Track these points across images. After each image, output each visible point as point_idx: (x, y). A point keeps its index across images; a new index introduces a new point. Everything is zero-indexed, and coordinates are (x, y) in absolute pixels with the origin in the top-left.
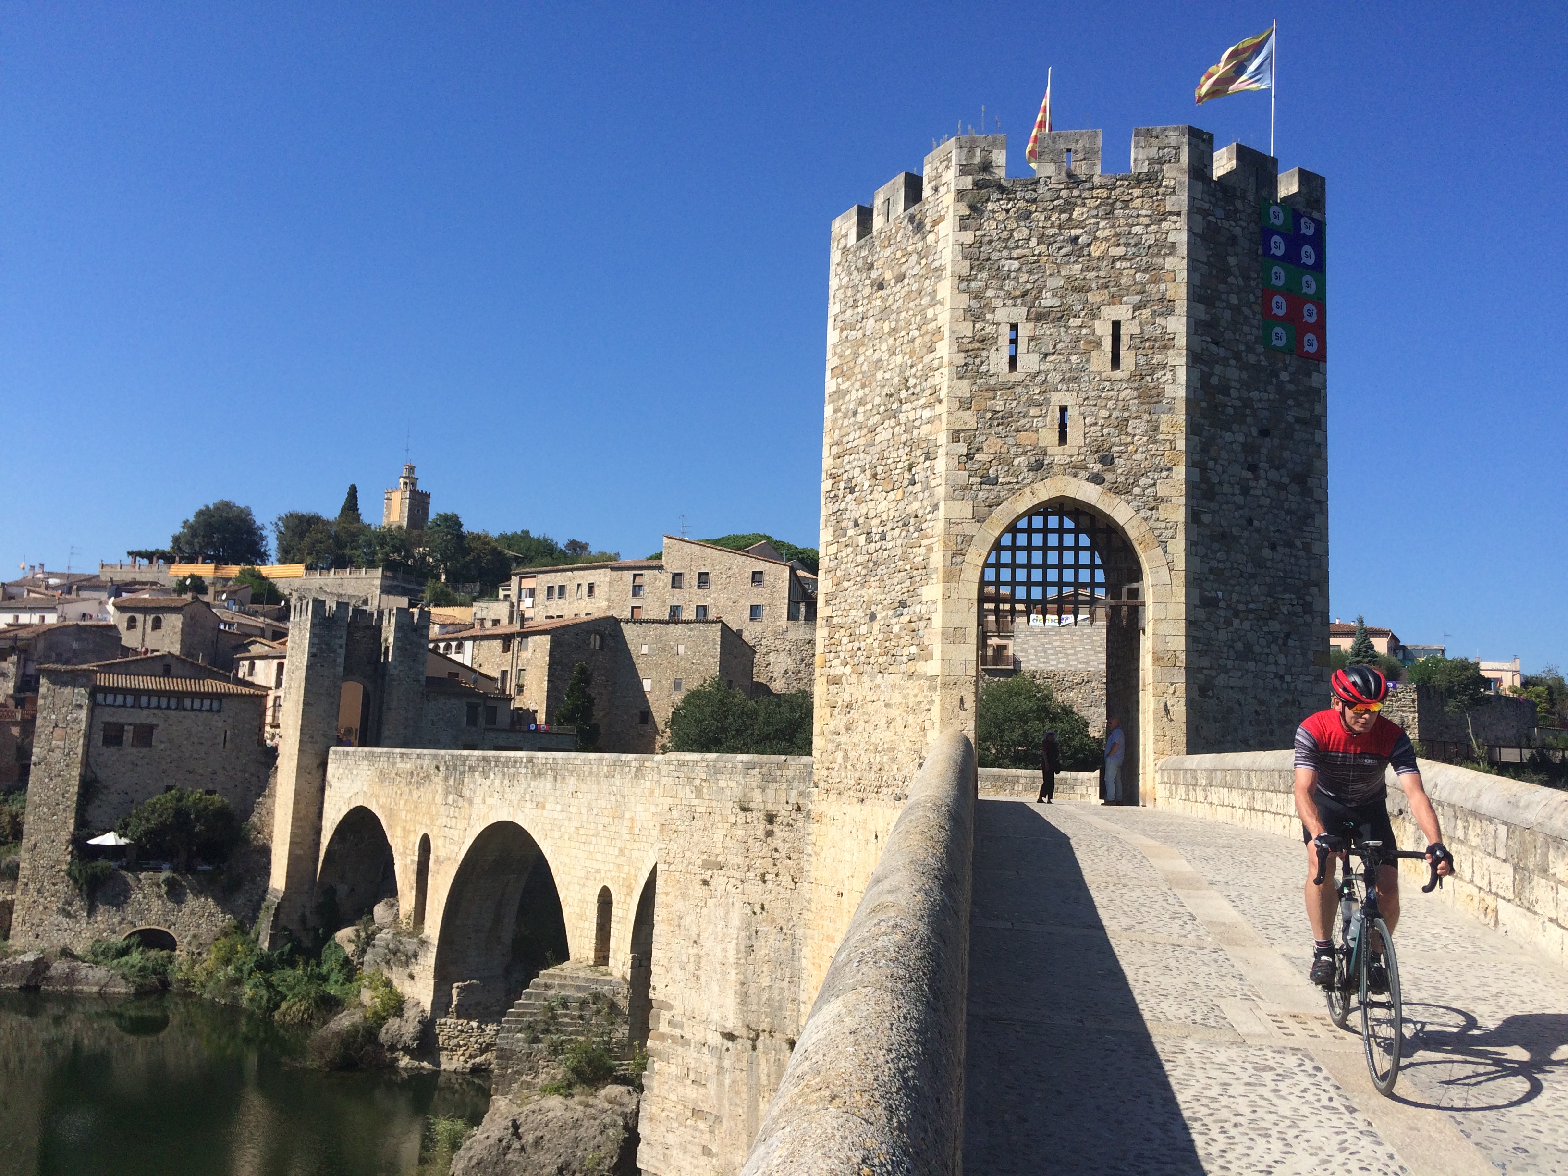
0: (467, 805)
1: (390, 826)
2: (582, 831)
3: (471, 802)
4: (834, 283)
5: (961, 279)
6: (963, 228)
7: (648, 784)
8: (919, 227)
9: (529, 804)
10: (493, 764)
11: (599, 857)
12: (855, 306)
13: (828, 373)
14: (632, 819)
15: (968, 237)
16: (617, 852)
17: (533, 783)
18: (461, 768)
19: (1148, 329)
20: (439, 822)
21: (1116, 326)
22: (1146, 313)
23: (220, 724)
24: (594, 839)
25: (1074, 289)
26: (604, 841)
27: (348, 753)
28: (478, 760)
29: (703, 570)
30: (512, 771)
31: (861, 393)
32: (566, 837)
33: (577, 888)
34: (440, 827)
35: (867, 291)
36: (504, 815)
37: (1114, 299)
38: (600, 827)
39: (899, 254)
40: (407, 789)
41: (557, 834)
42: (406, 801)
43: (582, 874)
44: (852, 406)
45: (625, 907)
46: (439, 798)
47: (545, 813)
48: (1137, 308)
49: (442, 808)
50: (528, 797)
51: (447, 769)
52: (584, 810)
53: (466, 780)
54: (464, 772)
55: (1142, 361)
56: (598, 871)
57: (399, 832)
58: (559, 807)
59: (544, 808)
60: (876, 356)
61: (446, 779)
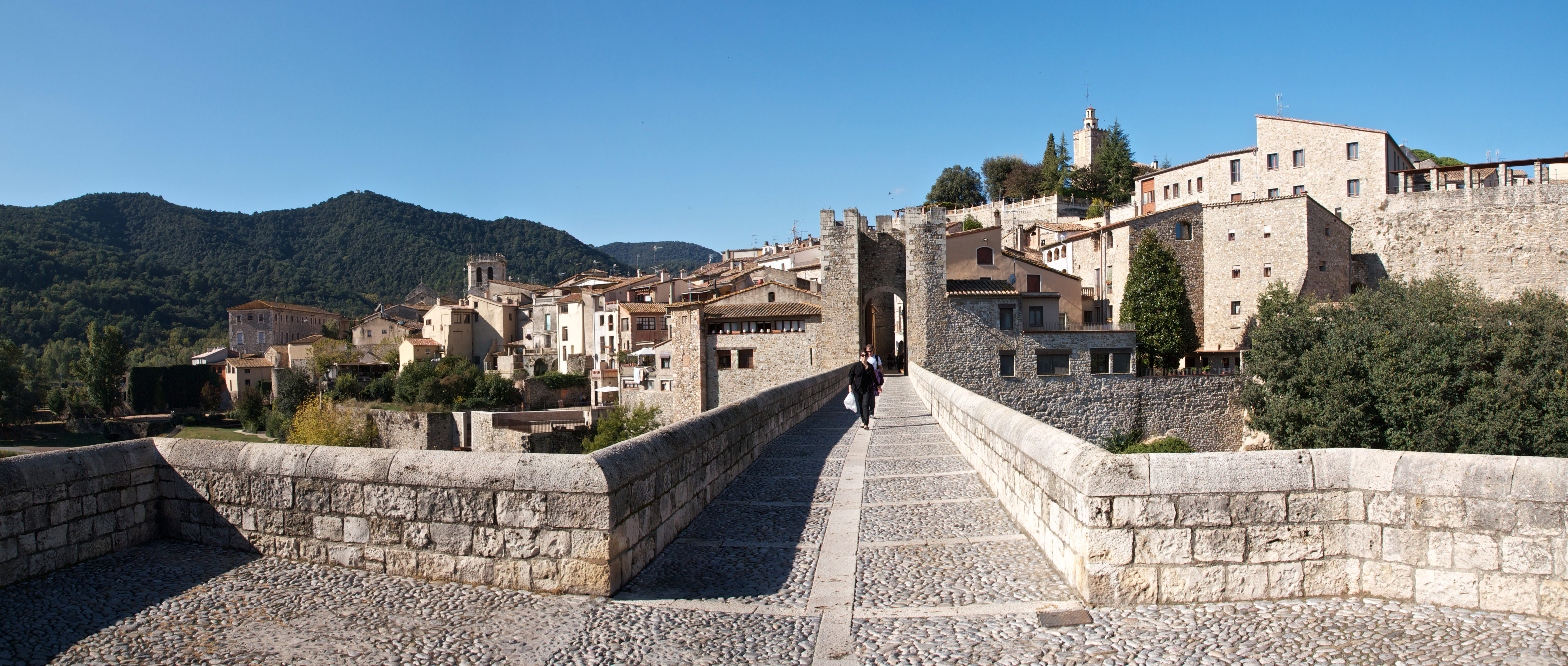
23: (805, 343)
29: (1298, 148)
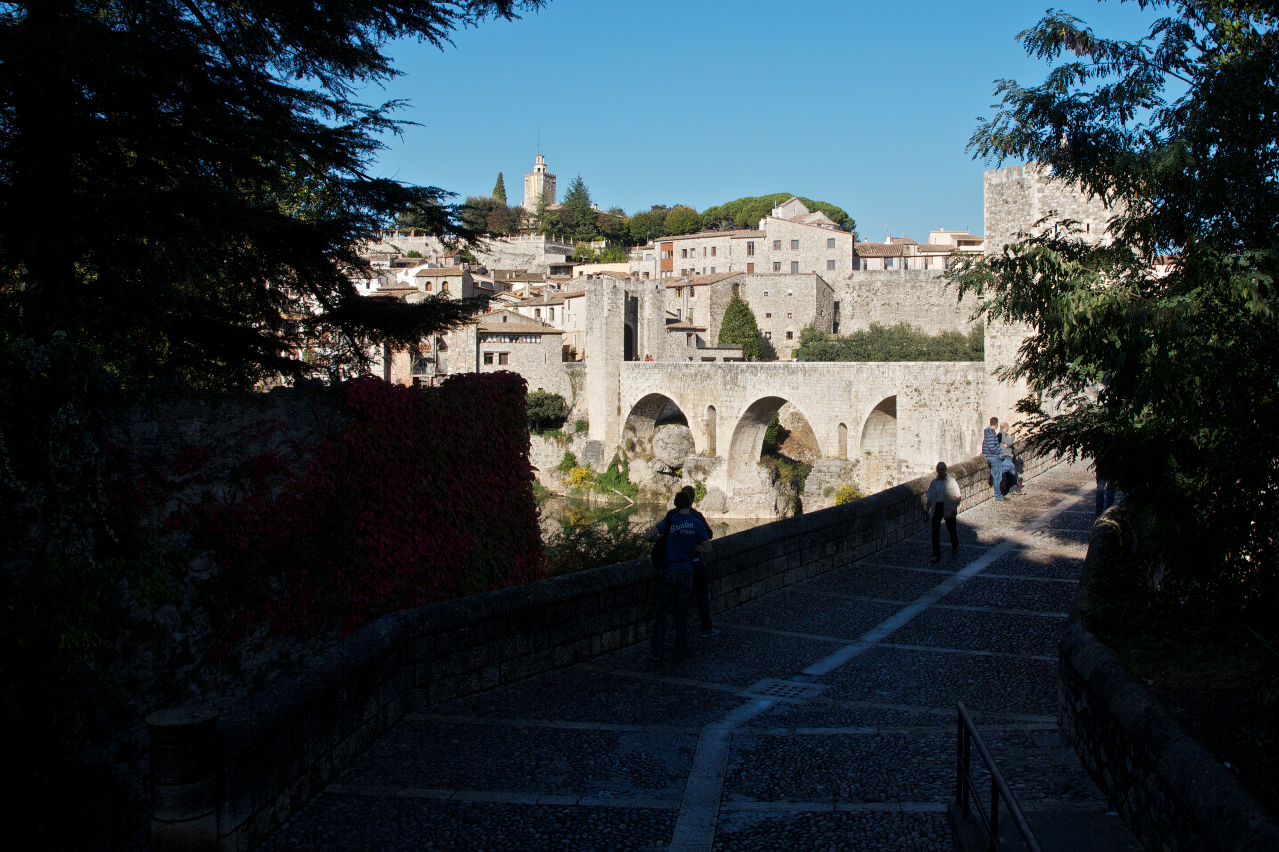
0: (742, 390)
1: (681, 403)
2: (825, 399)
3: (744, 388)
4: (986, 195)
5: (1039, 209)
6: (1038, 192)
7: (865, 375)
8: (1022, 187)
9: (787, 387)
10: (759, 369)
11: (837, 410)
12: (996, 206)
13: (985, 229)
14: (856, 392)
15: (1040, 195)
16: (848, 407)
17: (789, 378)
18: (735, 371)
19: (1099, 227)
20: (721, 399)
21: (1088, 225)
22: (1097, 221)
23: (542, 350)
24: (833, 402)
25: (1075, 213)
26: (840, 403)
27: (639, 365)
28: (747, 366)
29: (796, 239)
30: (773, 372)
31: (1000, 239)
32: (815, 402)
33: (824, 425)
34: (722, 402)
35: (1001, 203)
36: (770, 393)
37: (1087, 217)
38: (837, 396)
39: (1014, 194)
40: (693, 383)
41: (808, 401)
42: (693, 390)
43: (827, 418)
44: (997, 242)
45: (856, 430)
46: (720, 387)
47: (799, 392)
48: (1095, 219)
49: (722, 392)
50: (786, 384)
51: (724, 371)
52: (825, 389)
53: (739, 377)
54: (738, 373)
55: (1096, 236)
56: (837, 416)
57: (690, 405)
58: (808, 388)
59: (798, 388)
60: (1007, 227)
61: (724, 377)
